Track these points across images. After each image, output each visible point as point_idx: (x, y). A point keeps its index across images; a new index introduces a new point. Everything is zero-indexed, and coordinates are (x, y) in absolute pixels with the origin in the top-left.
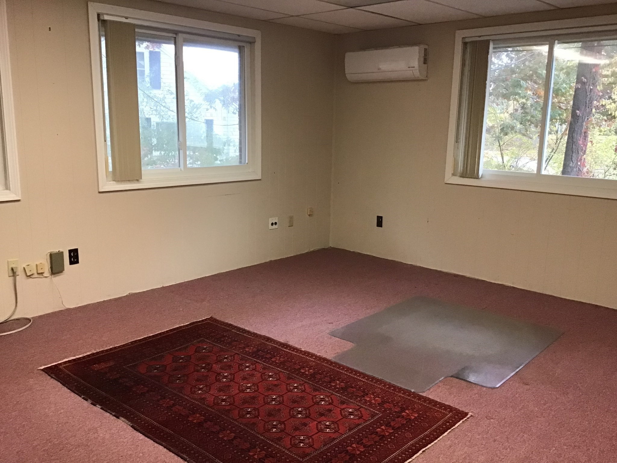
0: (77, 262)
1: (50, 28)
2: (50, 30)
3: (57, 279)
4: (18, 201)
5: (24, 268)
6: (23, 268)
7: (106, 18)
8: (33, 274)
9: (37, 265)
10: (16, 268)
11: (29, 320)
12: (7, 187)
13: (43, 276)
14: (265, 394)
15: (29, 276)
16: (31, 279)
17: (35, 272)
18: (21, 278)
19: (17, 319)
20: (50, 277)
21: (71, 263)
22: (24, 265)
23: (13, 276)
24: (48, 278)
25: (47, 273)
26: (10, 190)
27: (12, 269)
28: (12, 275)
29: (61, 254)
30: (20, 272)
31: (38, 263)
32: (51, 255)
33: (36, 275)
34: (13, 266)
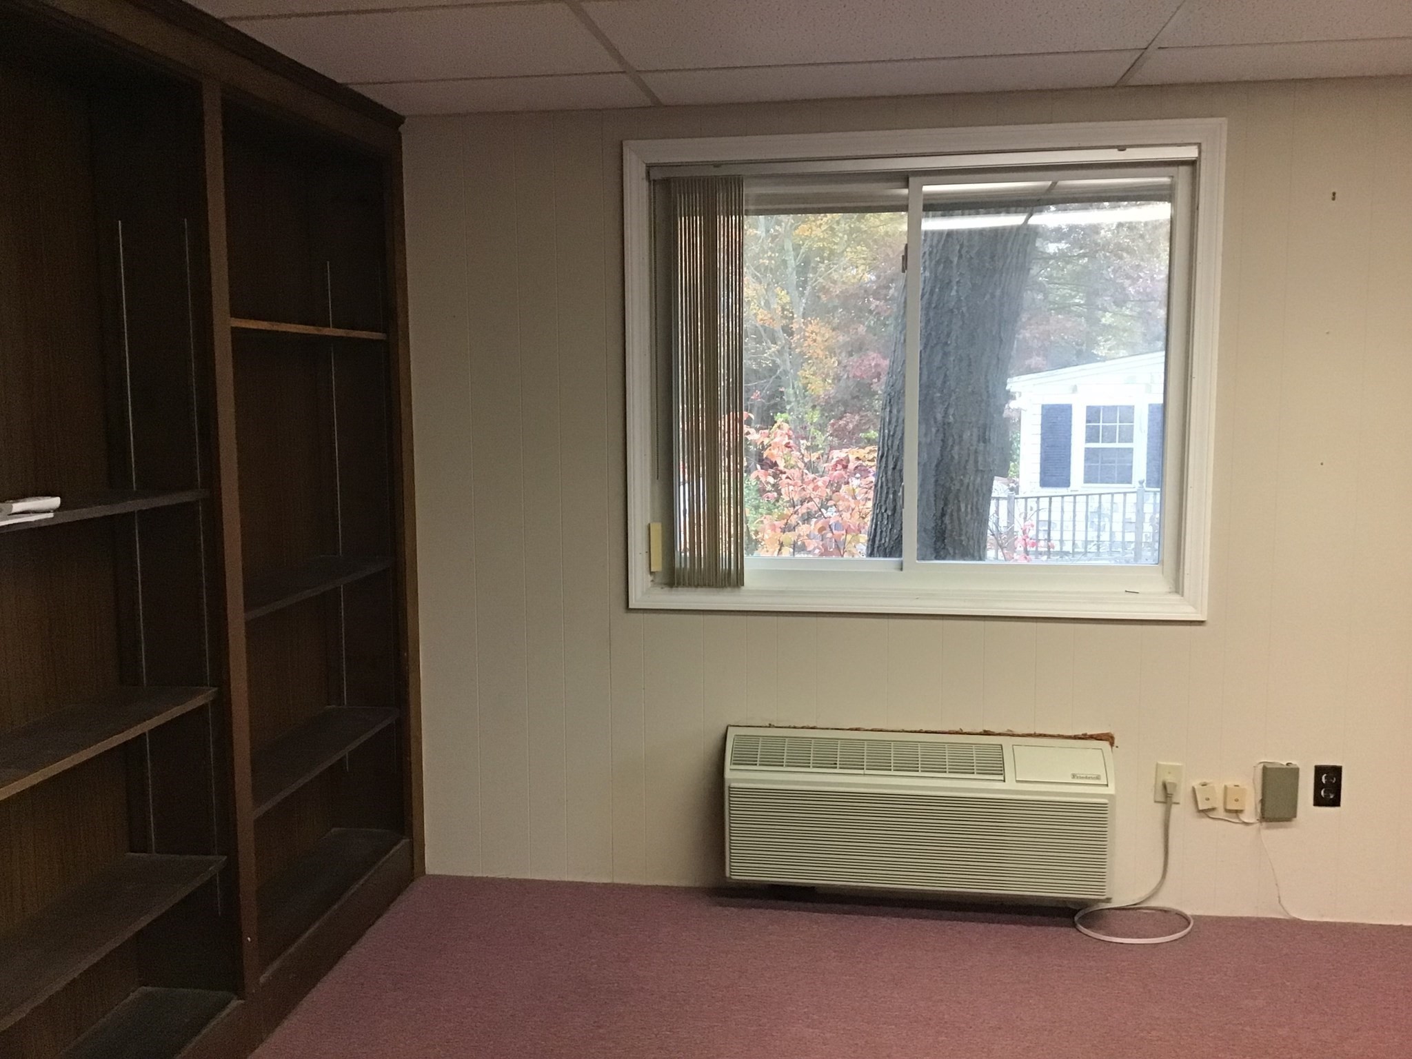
0: (1336, 802)
1: (1334, 194)
2: (1334, 199)
3: (1276, 835)
4: (1201, 623)
5: (1194, 790)
6: (1190, 790)
8: (1213, 809)
9: (1226, 788)
10: (1175, 785)
11: (1185, 919)
12: (1178, 588)
13: (1238, 817)
15: (1205, 813)
16: (1208, 820)
17: (1219, 804)
18: (1182, 812)
19: (1165, 911)
20: (1258, 825)
21: (1319, 802)
22: (1196, 783)
23: (1165, 802)
24: (1250, 827)
25: (1251, 814)
26: (1182, 596)
27: (1165, 786)
28: (1162, 799)
29: (1293, 773)
30: (1182, 796)
31: (1230, 784)
32: (1265, 769)
33: (1221, 813)
34: (1169, 779)
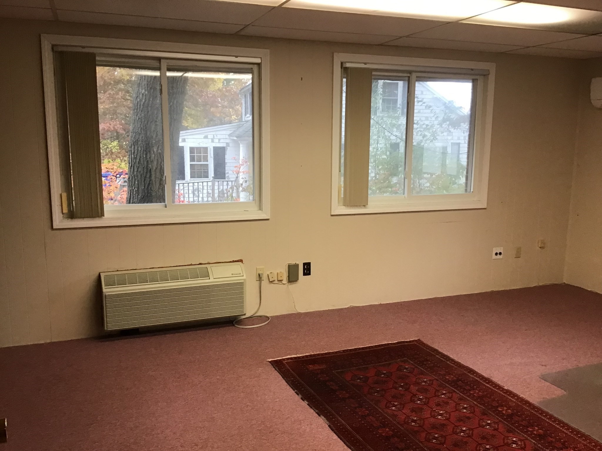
0: (309, 274)
1: (302, 78)
2: (302, 80)
3: (293, 287)
4: (268, 219)
5: (268, 275)
6: (267, 275)
7: (348, 65)
8: (274, 281)
9: (278, 273)
10: (262, 274)
11: (267, 318)
12: (260, 208)
13: (282, 283)
14: (456, 425)
15: (271, 282)
16: (272, 284)
17: (276, 279)
18: (265, 283)
19: (260, 316)
20: (287, 284)
21: (305, 274)
22: (268, 273)
23: (260, 280)
24: (285, 285)
25: (285, 281)
26: (262, 211)
27: (259, 275)
28: (258, 279)
29: (297, 266)
30: (264, 277)
31: (279, 272)
32: (289, 265)
33: (276, 282)
34: (260, 272)
